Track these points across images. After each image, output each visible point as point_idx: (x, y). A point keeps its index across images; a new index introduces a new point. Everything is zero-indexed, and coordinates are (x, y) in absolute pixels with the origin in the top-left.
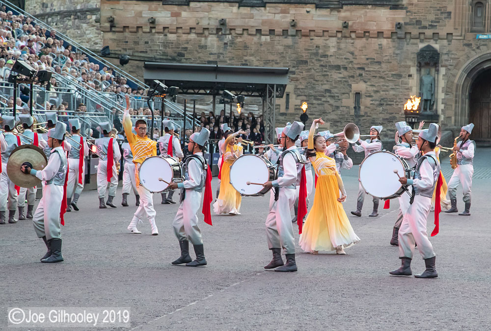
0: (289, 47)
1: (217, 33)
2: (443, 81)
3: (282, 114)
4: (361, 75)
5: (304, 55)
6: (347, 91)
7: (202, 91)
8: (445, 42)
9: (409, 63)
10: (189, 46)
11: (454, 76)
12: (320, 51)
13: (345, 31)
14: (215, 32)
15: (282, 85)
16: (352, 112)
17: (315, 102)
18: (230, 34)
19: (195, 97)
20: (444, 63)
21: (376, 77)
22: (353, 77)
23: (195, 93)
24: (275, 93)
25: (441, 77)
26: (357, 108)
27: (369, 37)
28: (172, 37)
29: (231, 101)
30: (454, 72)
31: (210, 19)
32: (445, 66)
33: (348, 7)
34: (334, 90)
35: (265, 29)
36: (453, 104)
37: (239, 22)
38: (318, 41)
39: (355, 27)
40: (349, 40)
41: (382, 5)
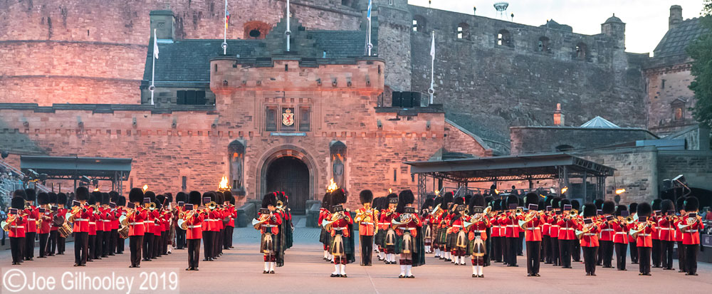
0: (132, 142)
1: (77, 133)
2: (247, 167)
4: (186, 163)
5: (143, 148)
6: (176, 175)
7: (65, 177)
8: (248, 138)
9: (222, 154)
10: (55, 143)
11: (255, 163)
12: (156, 146)
13: (173, 130)
14: (74, 132)
15: (127, 171)
17: (152, 183)
18: (87, 133)
19: (60, 181)
20: (248, 153)
21: (197, 164)
22: (180, 164)
23: (60, 178)
24: (122, 177)
25: (245, 164)
26: (184, 187)
27: (191, 135)
29: (89, 183)
30: (255, 160)
31: (71, 122)
32: (249, 156)
33: (176, 113)
34: (167, 175)
35: (113, 129)
36: (255, 184)
37: (93, 125)
38: (154, 138)
39: (181, 127)
40: (178, 138)
41: (201, 112)
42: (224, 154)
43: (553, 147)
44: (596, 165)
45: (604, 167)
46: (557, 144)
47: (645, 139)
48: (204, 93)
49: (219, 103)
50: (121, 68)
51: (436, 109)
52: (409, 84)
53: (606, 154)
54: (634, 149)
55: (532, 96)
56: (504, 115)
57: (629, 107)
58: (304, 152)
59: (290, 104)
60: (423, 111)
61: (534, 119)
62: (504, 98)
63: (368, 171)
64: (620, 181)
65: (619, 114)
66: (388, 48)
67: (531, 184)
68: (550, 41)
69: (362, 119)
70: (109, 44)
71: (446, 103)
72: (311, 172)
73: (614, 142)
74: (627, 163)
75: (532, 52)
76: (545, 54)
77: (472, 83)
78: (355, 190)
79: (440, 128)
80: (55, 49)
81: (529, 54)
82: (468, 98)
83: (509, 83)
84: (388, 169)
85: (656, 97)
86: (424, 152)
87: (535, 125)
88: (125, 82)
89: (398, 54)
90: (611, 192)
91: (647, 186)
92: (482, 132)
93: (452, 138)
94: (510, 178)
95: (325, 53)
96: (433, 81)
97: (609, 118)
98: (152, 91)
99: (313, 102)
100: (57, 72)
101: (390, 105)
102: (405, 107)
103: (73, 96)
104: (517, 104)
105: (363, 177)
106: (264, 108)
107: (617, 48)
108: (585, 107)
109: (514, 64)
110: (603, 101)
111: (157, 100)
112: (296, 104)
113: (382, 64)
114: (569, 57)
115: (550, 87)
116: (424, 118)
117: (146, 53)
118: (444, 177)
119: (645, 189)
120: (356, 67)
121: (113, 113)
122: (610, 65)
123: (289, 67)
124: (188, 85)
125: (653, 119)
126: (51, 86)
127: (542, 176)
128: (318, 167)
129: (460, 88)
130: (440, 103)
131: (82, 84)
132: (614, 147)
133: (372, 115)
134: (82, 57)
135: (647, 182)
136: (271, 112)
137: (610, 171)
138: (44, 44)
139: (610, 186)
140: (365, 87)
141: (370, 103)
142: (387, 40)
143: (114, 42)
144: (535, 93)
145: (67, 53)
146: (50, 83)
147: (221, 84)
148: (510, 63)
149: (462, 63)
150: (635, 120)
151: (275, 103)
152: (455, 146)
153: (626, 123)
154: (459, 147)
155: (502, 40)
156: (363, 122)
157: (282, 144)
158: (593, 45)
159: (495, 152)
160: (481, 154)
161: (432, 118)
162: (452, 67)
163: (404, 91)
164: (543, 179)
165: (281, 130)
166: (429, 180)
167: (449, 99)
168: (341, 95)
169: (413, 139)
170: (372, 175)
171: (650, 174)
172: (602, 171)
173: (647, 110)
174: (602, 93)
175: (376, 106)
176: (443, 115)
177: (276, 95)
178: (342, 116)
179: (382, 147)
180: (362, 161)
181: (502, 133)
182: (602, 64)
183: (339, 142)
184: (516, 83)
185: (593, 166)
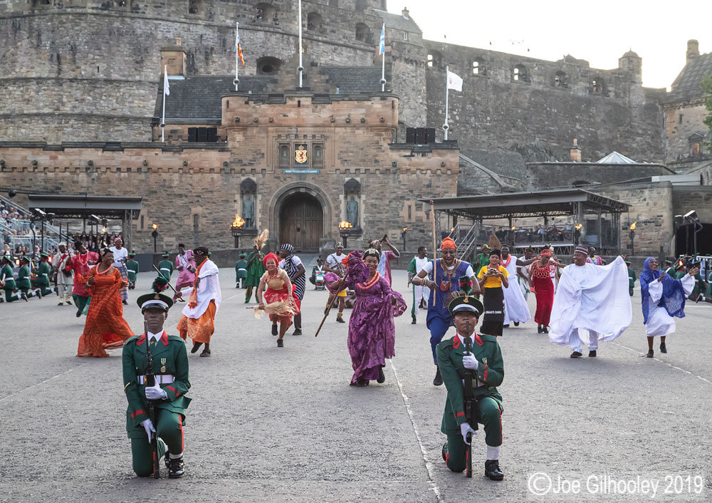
0: (142, 181)
1: (86, 171)
2: (260, 205)
3: (139, 232)
4: (198, 201)
5: (154, 187)
6: (188, 213)
7: (75, 216)
8: (261, 175)
9: (235, 192)
10: (64, 182)
11: (268, 201)
12: (167, 184)
13: (185, 168)
14: (84, 170)
15: (137, 210)
16: (192, 229)
17: (163, 222)
18: (97, 172)
19: (69, 220)
20: (260, 191)
21: (209, 202)
22: (192, 202)
23: (70, 218)
24: (132, 216)
25: (258, 201)
26: (196, 226)
27: (203, 172)
28: (51, 175)
29: (97, 223)
30: (268, 197)
31: (80, 160)
32: (261, 193)
33: (188, 150)
34: (178, 213)
35: (124, 167)
36: (268, 221)
37: (103, 163)
38: (165, 176)
39: (193, 165)
40: (189, 175)
41: (213, 149)
43: (570, 184)
44: (610, 200)
45: (619, 203)
46: (574, 180)
47: (662, 175)
48: (214, 130)
49: (231, 140)
50: (132, 105)
51: (451, 145)
52: (425, 120)
53: (621, 190)
54: (649, 185)
55: (549, 131)
56: (520, 150)
57: (646, 142)
58: (317, 189)
59: (303, 141)
60: (438, 147)
61: (551, 154)
62: (520, 133)
63: (382, 208)
64: (635, 217)
65: (636, 149)
66: (403, 83)
67: (546, 221)
68: (567, 76)
69: (376, 156)
70: (119, 81)
71: (461, 140)
72: (325, 209)
73: (631, 177)
74: (642, 199)
75: (548, 87)
76: (561, 89)
77: (488, 118)
78: (369, 228)
79: (454, 165)
80: (65, 86)
81: (545, 89)
82: (485, 134)
83: (525, 119)
84: (403, 206)
85: (674, 132)
86: (438, 189)
87: (552, 161)
88: (137, 119)
89: (413, 90)
90: (626, 229)
91: (662, 222)
92: (498, 168)
93: (468, 174)
94: (525, 215)
95: (338, 89)
96: (447, 116)
97: (626, 154)
98: (163, 129)
99: (326, 138)
100: (67, 109)
101: (404, 142)
102: (420, 143)
103: (83, 134)
104: (534, 139)
105: (378, 215)
106: (276, 145)
107: (635, 82)
108: (603, 142)
109: (530, 99)
110: (621, 136)
111: (168, 137)
112: (309, 141)
113: (396, 100)
114: (586, 92)
115: (567, 122)
116: (440, 155)
117: (157, 89)
118: (458, 214)
119: (661, 225)
120: (369, 103)
121: (123, 151)
122: (627, 99)
123: (302, 103)
124: (200, 123)
125: (671, 154)
126: (61, 123)
127: (557, 213)
128: (332, 205)
130: (455, 139)
131: (93, 122)
132: (630, 183)
133: (386, 152)
134: (91, 93)
135: (662, 218)
136: (284, 147)
137: (625, 207)
138: (53, 81)
139: (625, 223)
140: (379, 123)
141: (384, 139)
142: (401, 76)
143: (124, 79)
144: (552, 128)
145: (77, 90)
146: (59, 121)
147: (232, 121)
148: (526, 98)
149: (477, 98)
150: (652, 155)
151: (288, 140)
152: (471, 183)
153: (643, 159)
154: (475, 183)
155: (519, 74)
156: (377, 158)
157: (296, 182)
158: (610, 80)
159: (513, 189)
160: (498, 190)
161: (446, 154)
162: (468, 103)
163: (419, 126)
164: (558, 215)
165: (294, 168)
166: (443, 217)
167: (465, 134)
168: (354, 132)
169: (427, 176)
170: (386, 213)
171: (665, 210)
172: (617, 207)
173: (665, 145)
174: (620, 128)
175: (390, 143)
176: (458, 151)
177: (289, 131)
178: (356, 152)
179: (397, 184)
180: (376, 199)
181: (519, 168)
182: (619, 99)
183: (353, 179)
184: (533, 118)
185: (608, 201)
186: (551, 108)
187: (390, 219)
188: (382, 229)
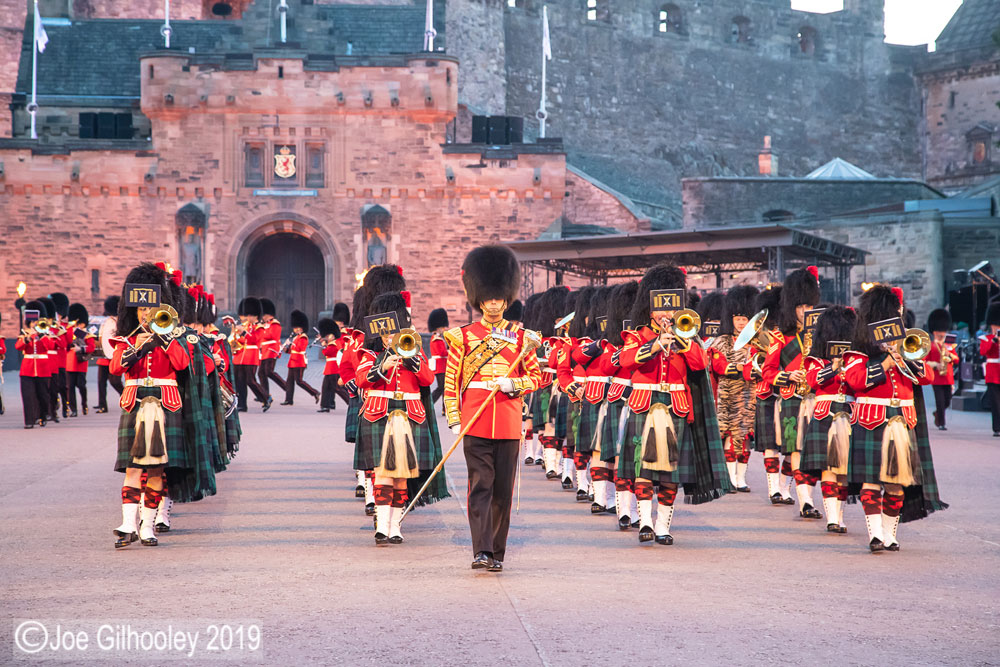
2: (212, 252)
4: (99, 245)
5: (18, 218)
6: (80, 266)
8: (212, 200)
11: (226, 245)
12: (41, 213)
13: (74, 185)
16: (89, 295)
17: (35, 282)
20: (212, 227)
21: (119, 247)
22: (88, 247)
25: (208, 245)
26: (95, 289)
27: (107, 194)
30: (225, 239)
32: (214, 232)
33: (79, 154)
34: (62, 266)
36: (227, 283)
38: (38, 200)
39: (88, 180)
40: (82, 199)
41: (125, 150)
42: (167, 229)
43: (758, 215)
44: (833, 245)
45: (849, 249)
46: (766, 208)
47: (920, 198)
48: (127, 118)
49: (157, 135)
51: (551, 146)
52: (502, 101)
53: (852, 226)
54: (901, 217)
55: (720, 122)
56: (672, 157)
57: (892, 141)
58: (314, 224)
59: (287, 139)
60: (527, 150)
61: (723, 163)
62: (670, 126)
63: (429, 258)
64: (877, 274)
65: (874, 154)
66: (464, 36)
67: (719, 281)
68: (752, 25)
69: (418, 164)
71: (568, 138)
72: (328, 260)
73: (864, 204)
74: (888, 241)
75: (719, 44)
76: (742, 48)
77: (614, 100)
79: (557, 181)
81: (714, 48)
82: (608, 127)
83: (679, 101)
85: (940, 124)
86: (529, 225)
87: (727, 174)
89: (482, 48)
91: (925, 281)
92: (632, 188)
93: (578, 199)
95: (350, 46)
96: (544, 96)
97: (856, 161)
98: (33, 113)
99: (330, 133)
101: (468, 140)
102: (496, 143)
104: (694, 138)
105: (421, 270)
106: (240, 145)
107: (872, 35)
108: (816, 142)
109: (687, 66)
110: (846, 132)
111: (43, 129)
112: (299, 139)
113: (453, 66)
114: (785, 52)
115: (752, 106)
116: (531, 164)
117: (20, 44)
118: (564, 269)
119: (921, 288)
120: (405, 72)
122: (859, 66)
123: (285, 71)
124: (101, 103)
125: (934, 163)
127: (739, 266)
128: (341, 252)
129: (594, 109)
130: (558, 136)
132: (866, 214)
133: (436, 159)
135: (924, 275)
136: (254, 152)
137: (858, 256)
140: (423, 108)
141: (433, 136)
142: (461, 23)
147: (160, 101)
148: (681, 64)
149: (595, 64)
150: (902, 165)
151: (261, 137)
152: (585, 214)
153: (886, 171)
154: (591, 214)
155: (667, 22)
156: (420, 170)
157: (275, 211)
158: (829, 32)
159: (654, 224)
160: (631, 227)
161: (543, 163)
162: (579, 72)
163: (493, 114)
164: (741, 271)
165: (273, 185)
166: (537, 275)
167: (574, 128)
168: (380, 123)
169: (510, 201)
170: (437, 266)
171: (929, 261)
172: (844, 256)
173: (924, 146)
174: (845, 116)
175: (443, 142)
176: (564, 157)
177: (263, 121)
178: (383, 159)
179: (456, 216)
180: (419, 241)
181: (668, 189)
182: (843, 65)
183: (377, 207)
184: (693, 100)
185: (829, 246)
186: (724, 82)
187: (445, 278)
188: (429, 295)
